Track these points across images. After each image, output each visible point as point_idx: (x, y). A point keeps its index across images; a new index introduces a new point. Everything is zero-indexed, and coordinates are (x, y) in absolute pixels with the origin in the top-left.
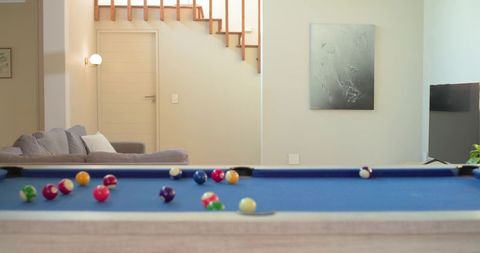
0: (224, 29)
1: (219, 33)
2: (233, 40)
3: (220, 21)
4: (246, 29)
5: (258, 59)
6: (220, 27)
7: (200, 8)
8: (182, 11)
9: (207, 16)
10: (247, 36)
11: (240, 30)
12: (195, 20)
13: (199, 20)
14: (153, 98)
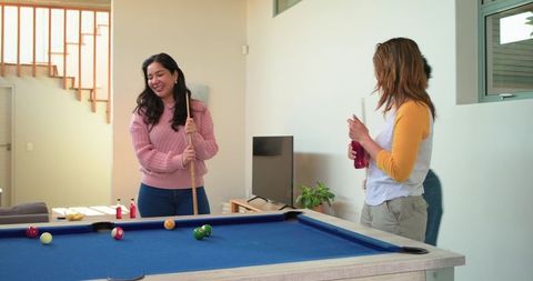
0: (76, 86)
1: (72, 88)
2: (85, 95)
3: (73, 78)
4: (97, 85)
5: (108, 112)
6: (73, 84)
7: (55, 67)
8: (38, 69)
9: (61, 74)
10: (97, 92)
11: (91, 87)
12: (50, 76)
13: (54, 77)
14: (9, 147)
